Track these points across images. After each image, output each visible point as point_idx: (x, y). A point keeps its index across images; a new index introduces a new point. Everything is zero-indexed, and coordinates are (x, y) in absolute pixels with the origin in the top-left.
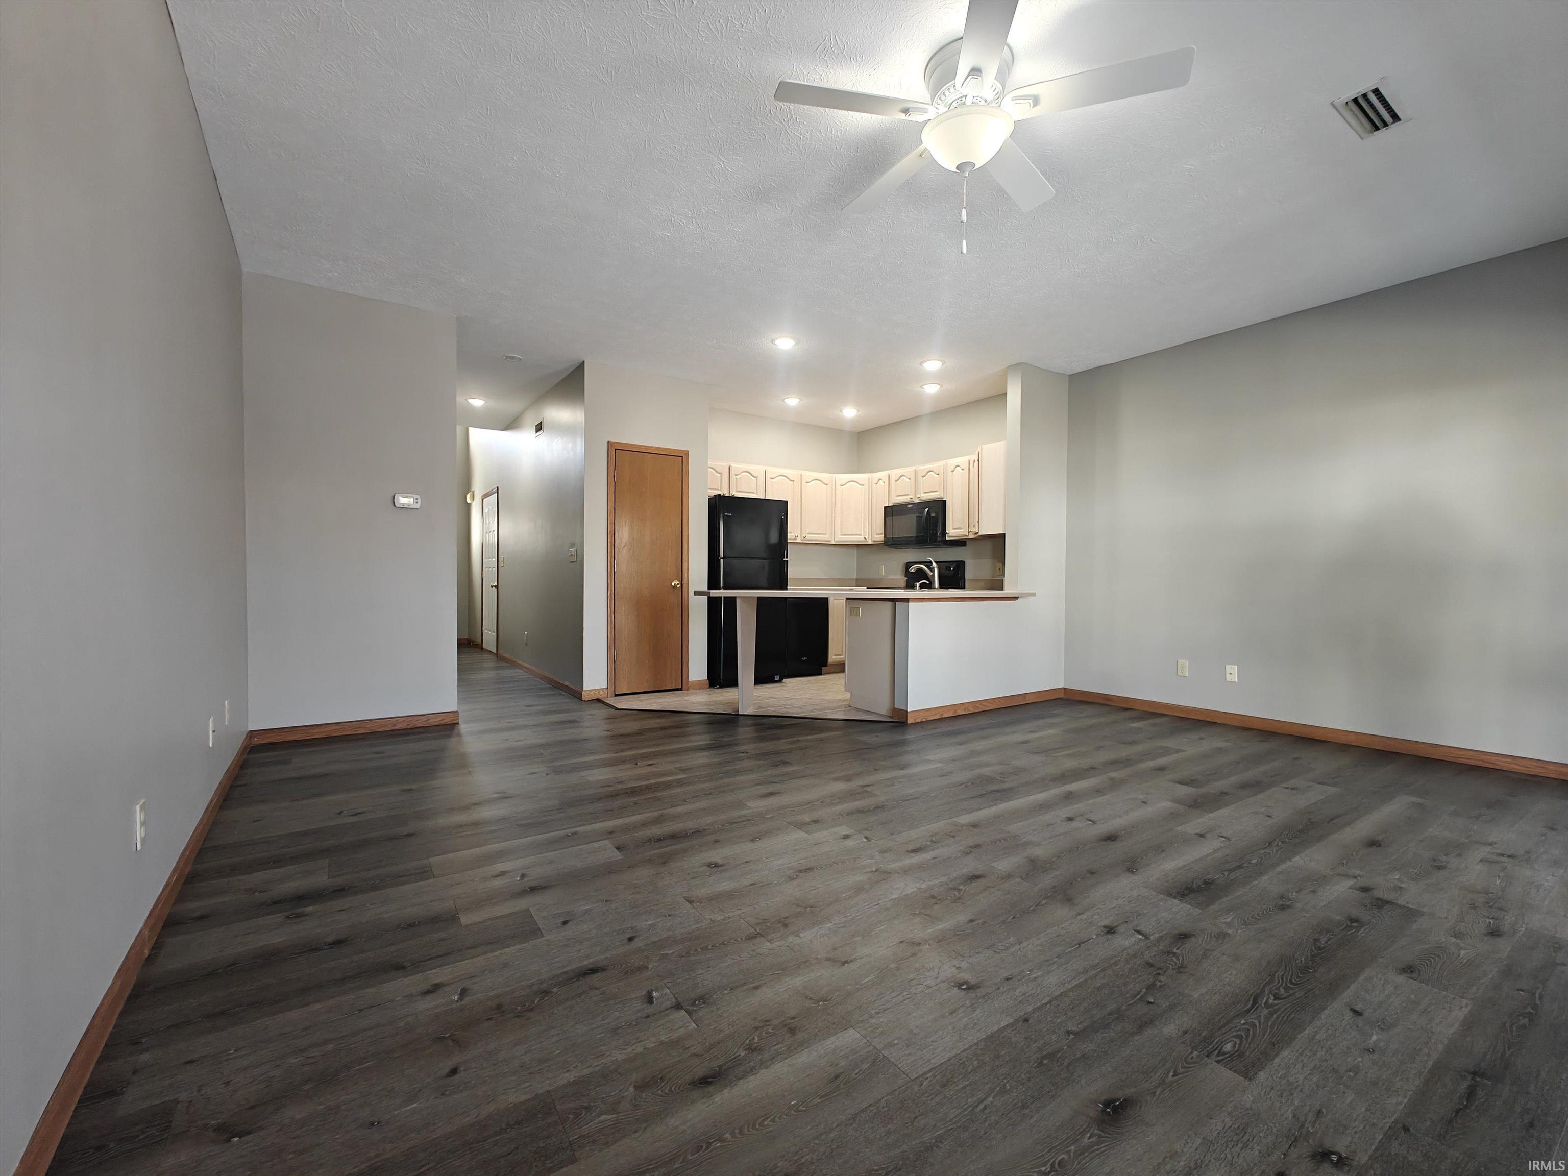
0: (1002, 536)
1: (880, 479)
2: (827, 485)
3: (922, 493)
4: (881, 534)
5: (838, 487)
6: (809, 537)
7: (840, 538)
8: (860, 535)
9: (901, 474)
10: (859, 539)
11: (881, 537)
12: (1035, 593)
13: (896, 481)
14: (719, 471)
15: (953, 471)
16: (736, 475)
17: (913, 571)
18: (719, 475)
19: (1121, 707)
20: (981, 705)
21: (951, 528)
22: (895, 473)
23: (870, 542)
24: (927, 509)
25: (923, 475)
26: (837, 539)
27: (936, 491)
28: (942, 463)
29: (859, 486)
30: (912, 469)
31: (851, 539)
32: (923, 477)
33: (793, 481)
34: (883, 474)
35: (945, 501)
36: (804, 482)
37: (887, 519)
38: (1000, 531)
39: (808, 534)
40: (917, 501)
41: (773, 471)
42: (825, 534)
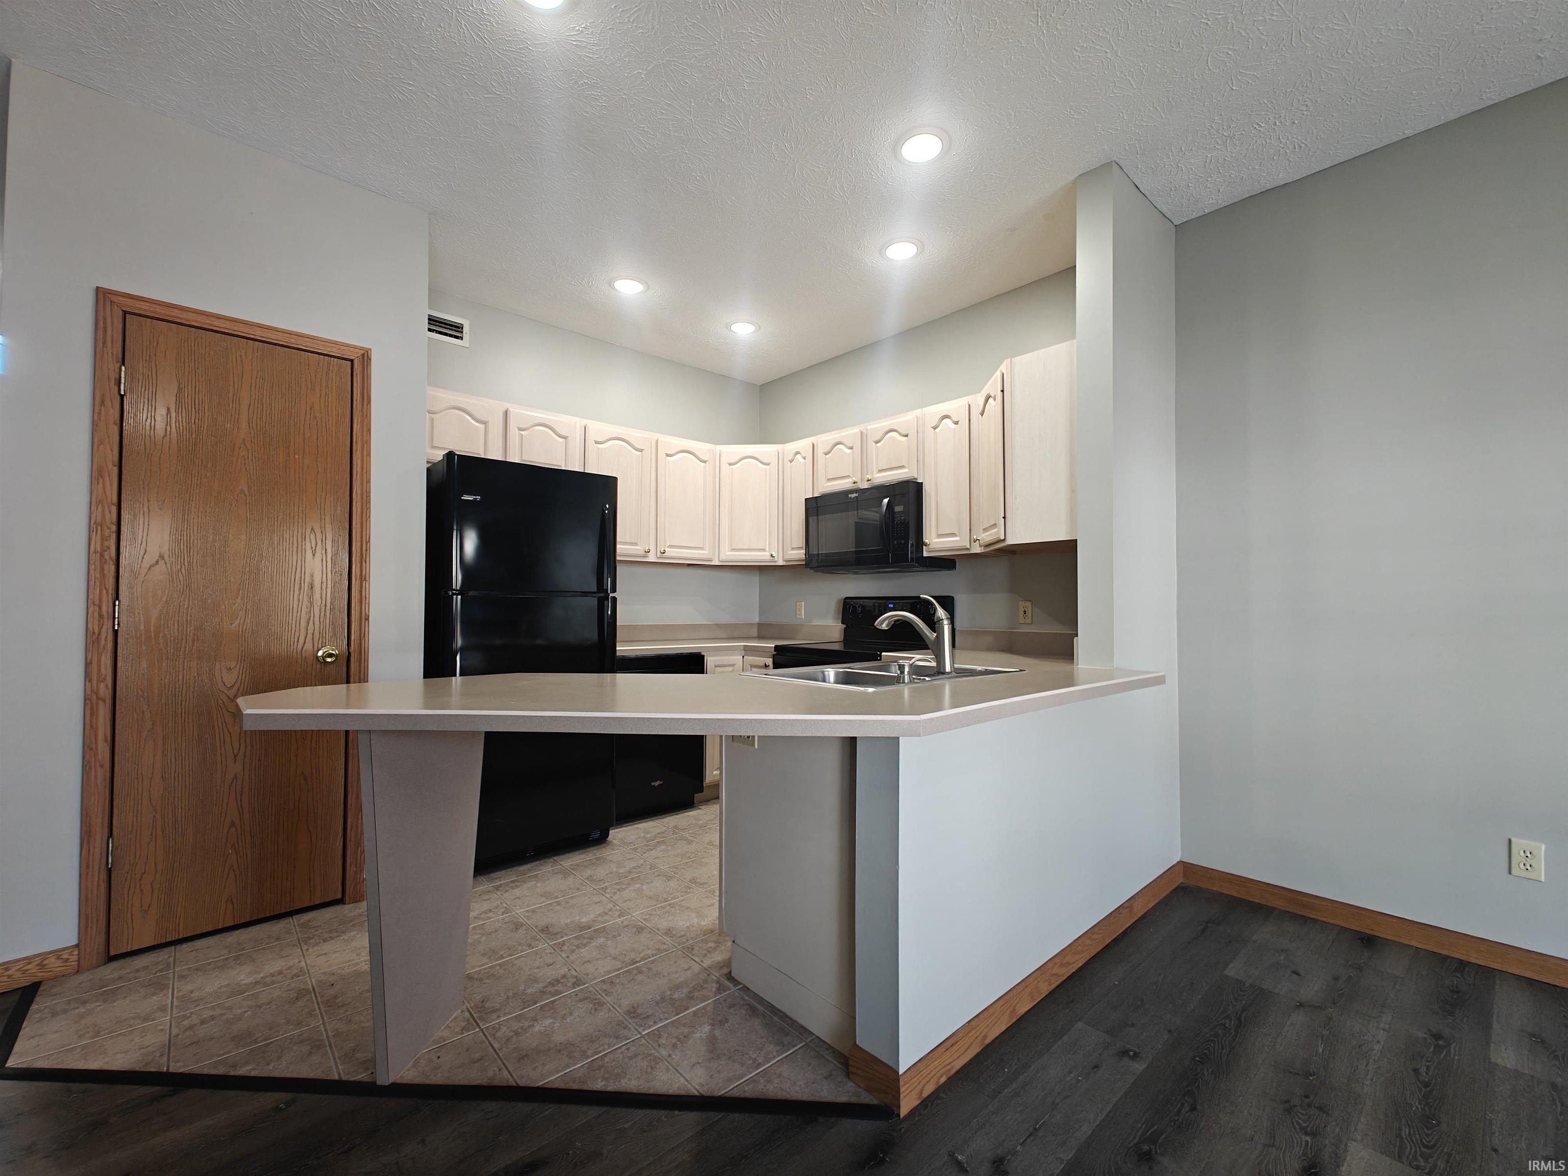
0: (1068, 548)
1: (798, 453)
2: (705, 462)
3: (875, 471)
4: (801, 548)
5: (725, 467)
6: (670, 552)
7: (728, 555)
8: (764, 550)
9: (835, 441)
10: (761, 557)
11: (800, 554)
12: (1163, 677)
13: (826, 454)
14: (479, 417)
15: (935, 428)
16: (520, 429)
17: (884, 626)
18: (482, 426)
19: (1344, 929)
20: (1062, 965)
21: (934, 534)
22: (824, 440)
23: (781, 563)
24: (886, 501)
25: (877, 438)
26: (723, 557)
27: (903, 467)
28: (911, 416)
29: (760, 465)
30: (856, 430)
31: (748, 558)
32: (877, 442)
33: (641, 451)
34: (803, 445)
35: (919, 487)
36: (661, 455)
37: (811, 519)
38: (1061, 535)
39: (670, 546)
40: (865, 485)
41: (598, 429)
42: (702, 548)
